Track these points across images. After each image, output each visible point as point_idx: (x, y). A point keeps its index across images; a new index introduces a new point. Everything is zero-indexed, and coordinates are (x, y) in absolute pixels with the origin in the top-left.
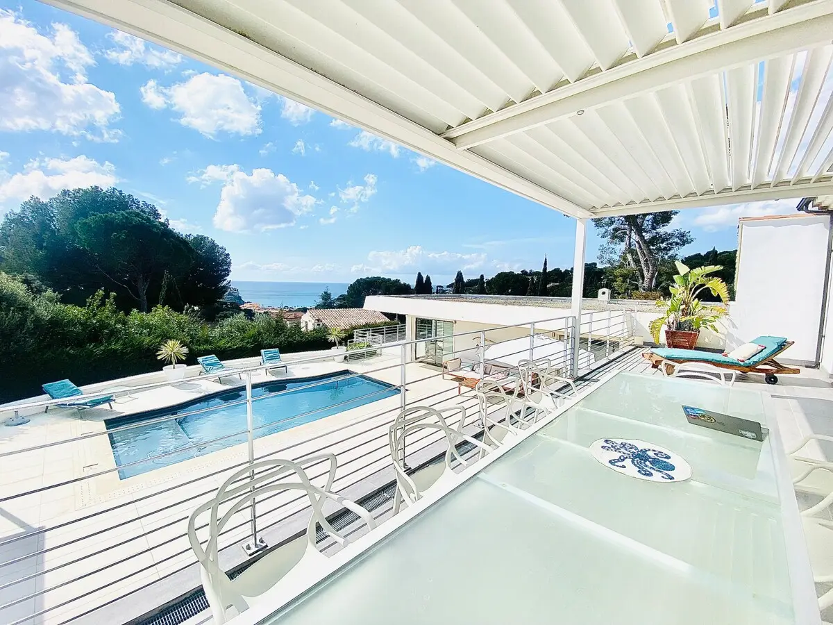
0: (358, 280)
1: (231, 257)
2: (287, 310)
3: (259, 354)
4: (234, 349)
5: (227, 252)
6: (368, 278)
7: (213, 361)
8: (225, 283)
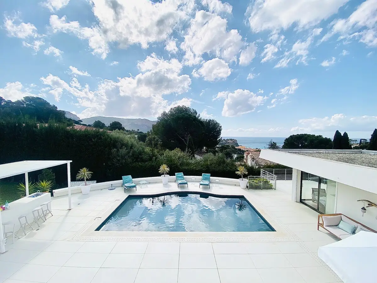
0: (291, 136)
1: (222, 127)
2: (257, 150)
3: (201, 175)
4: (197, 170)
5: (220, 125)
6: (298, 135)
7: (180, 176)
8: (219, 138)
